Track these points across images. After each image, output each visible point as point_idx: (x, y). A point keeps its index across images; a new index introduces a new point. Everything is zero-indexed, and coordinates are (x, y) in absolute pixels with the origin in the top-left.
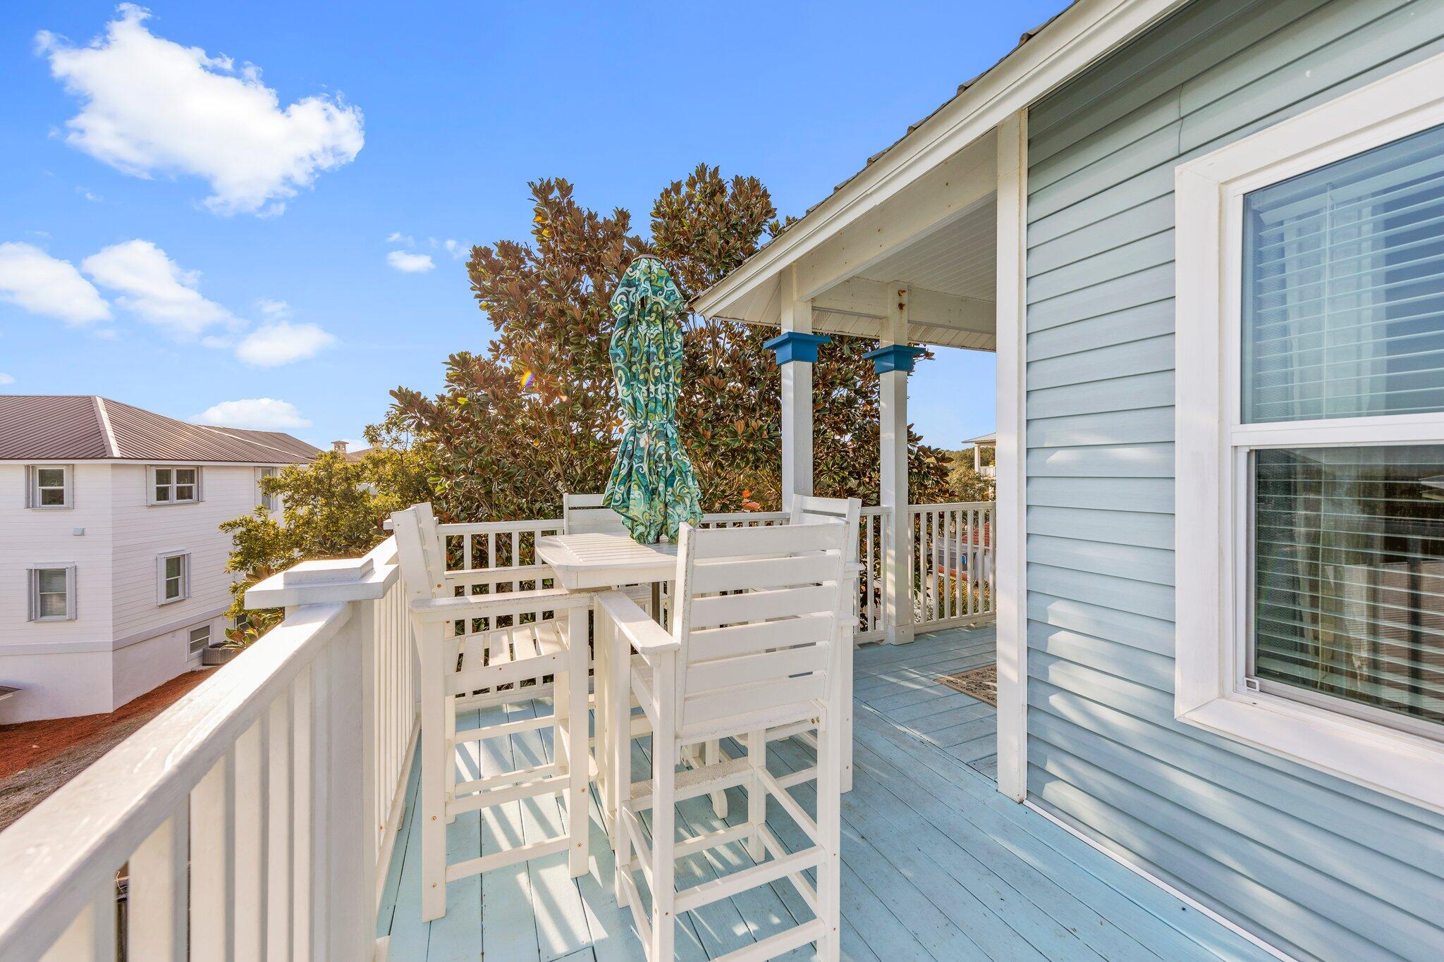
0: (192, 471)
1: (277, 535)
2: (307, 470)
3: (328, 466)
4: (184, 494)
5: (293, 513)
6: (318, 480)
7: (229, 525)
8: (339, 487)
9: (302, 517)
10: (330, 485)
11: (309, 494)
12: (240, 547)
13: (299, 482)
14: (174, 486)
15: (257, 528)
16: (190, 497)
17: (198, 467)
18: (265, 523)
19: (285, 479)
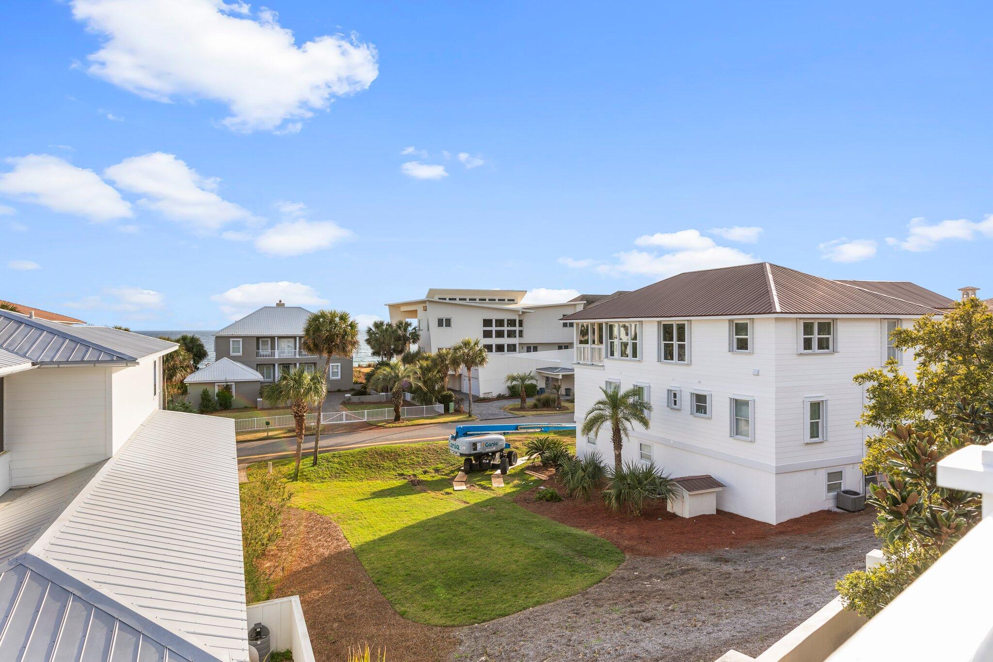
0: (829, 324)
1: (910, 392)
2: (941, 321)
3: (967, 319)
4: (823, 345)
5: (926, 370)
6: (955, 333)
7: (862, 377)
8: (979, 342)
9: (936, 375)
10: (969, 340)
11: (943, 348)
12: (873, 401)
13: (933, 335)
14: (815, 337)
15: (888, 383)
16: (828, 348)
17: (833, 319)
18: (897, 379)
19: (919, 331)
